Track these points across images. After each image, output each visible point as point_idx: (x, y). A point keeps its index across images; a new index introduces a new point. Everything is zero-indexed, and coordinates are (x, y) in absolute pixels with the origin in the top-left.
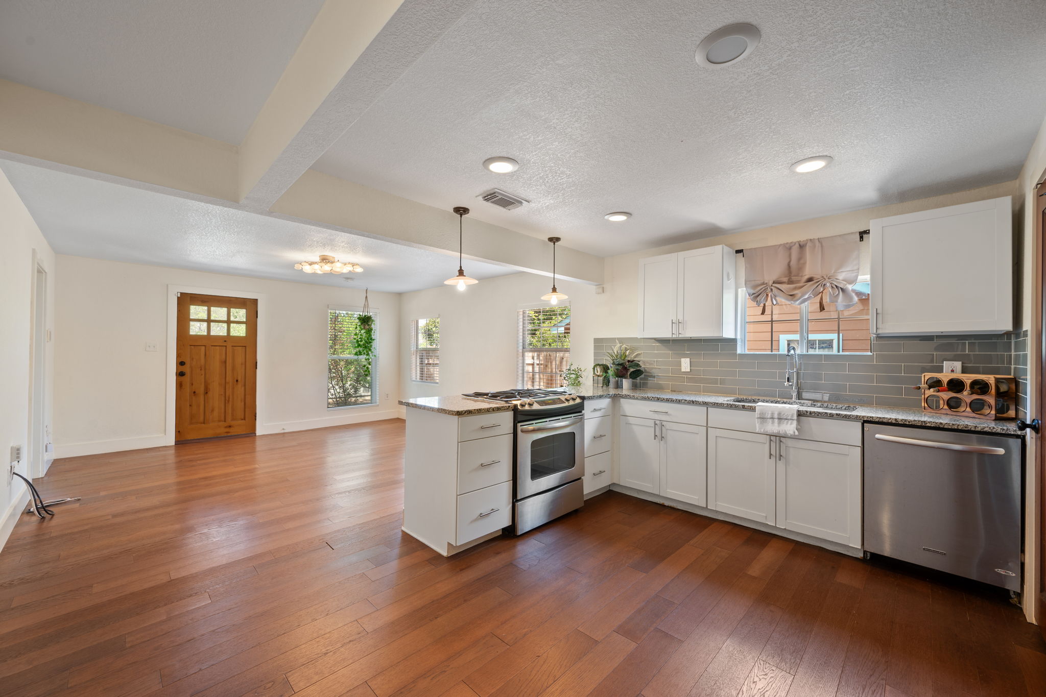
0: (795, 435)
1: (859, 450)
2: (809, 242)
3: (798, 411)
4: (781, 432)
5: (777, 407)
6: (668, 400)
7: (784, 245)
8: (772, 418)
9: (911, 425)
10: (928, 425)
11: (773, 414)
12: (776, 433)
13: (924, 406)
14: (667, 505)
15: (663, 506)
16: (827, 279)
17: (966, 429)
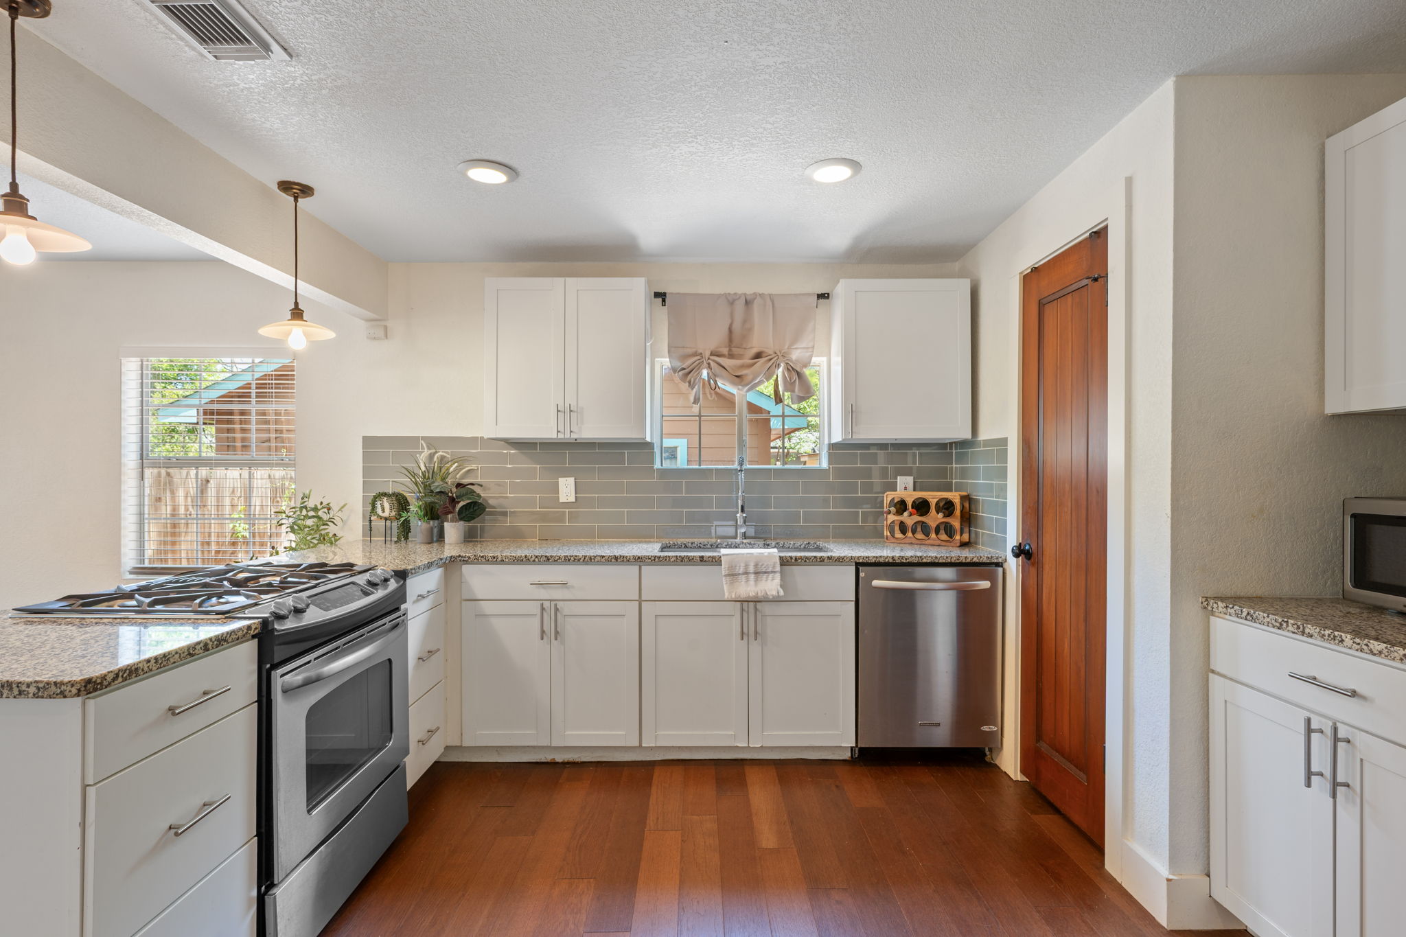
0: (779, 596)
1: (853, 604)
2: (758, 297)
3: (781, 558)
4: (759, 594)
5: (752, 554)
6: (567, 560)
7: (726, 296)
8: (746, 573)
9: (908, 563)
10: (925, 561)
11: (747, 566)
12: (752, 598)
13: (887, 536)
14: (560, 761)
15: (553, 764)
16: (780, 357)
17: (958, 562)
